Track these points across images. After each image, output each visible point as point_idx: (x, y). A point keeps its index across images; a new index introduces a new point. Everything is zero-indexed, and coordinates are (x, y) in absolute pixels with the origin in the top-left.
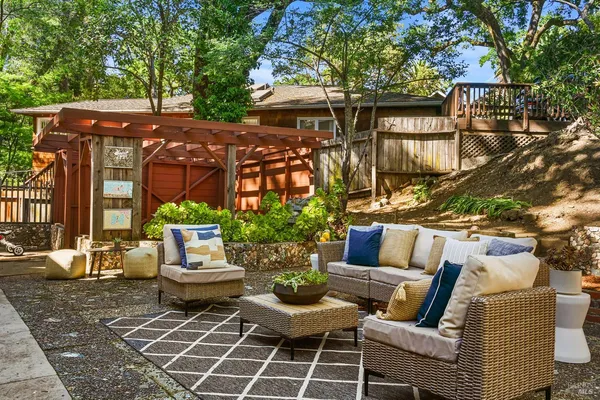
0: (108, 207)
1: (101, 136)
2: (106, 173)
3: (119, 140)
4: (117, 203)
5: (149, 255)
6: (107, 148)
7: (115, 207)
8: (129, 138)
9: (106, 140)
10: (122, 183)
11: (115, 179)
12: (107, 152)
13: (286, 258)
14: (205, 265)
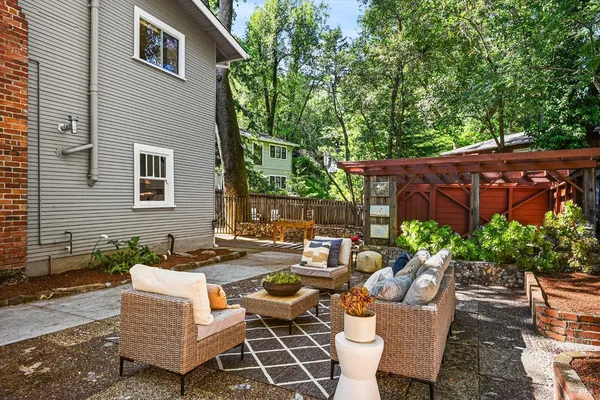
0: (374, 223)
1: (368, 176)
2: (372, 200)
3: (380, 178)
4: (379, 220)
5: (366, 257)
6: (372, 184)
7: (378, 223)
8: (387, 176)
9: (372, 178)
10: (381, 207)
11: (378, 204)
12: (372, 186)
13: (481, 276)
14: (309, 264)
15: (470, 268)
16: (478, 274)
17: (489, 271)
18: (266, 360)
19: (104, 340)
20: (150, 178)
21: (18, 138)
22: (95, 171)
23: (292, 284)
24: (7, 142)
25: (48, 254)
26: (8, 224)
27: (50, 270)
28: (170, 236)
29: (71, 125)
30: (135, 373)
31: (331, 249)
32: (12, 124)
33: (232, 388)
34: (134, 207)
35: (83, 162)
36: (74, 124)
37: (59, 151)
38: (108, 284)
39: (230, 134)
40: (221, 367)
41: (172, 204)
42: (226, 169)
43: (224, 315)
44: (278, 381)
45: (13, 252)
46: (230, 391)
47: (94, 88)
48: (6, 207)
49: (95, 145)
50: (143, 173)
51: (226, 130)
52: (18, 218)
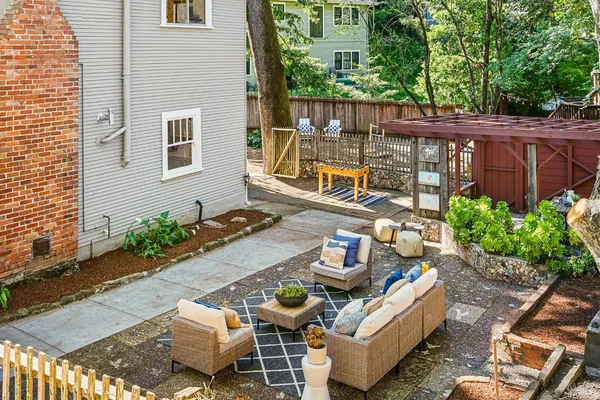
0: (423, 192)
1: (416, 137)
2: (420, 166)
3: (429, 140)
4: (428, 189)
5: (404, 240)
6: (420, 147)
7: (428, 192)
8: (436, 138)
9: (420, 140)
10: (431, 174)
11: (428, 170)
12: (420, 148)
13: (514, 274)
14: (326, 263)
15: (503, 265)
16: (512, 272)
17: (522, 270)
18: (269, 364)
19: (155, 341)
20: (178, 144)
21: (72, 145)
22: (128, 153)
23: (298, 298)
24: (64, 151)
25: (91, 238)
26: (65, 222)
27: (91, 254)
28: (198, 202)
29: (108, 116)
30: (181, 371)
31: (348, 249)
32: (68, 135)
33: (242, 386)
34: (163, 179)
35: (118, 145)
36: (112, 116)
37: (98, 140)
38: (145, 273)
39: (267, 49)
40: (236, 370)
41: (200, 168)
42: (262, 93)
43: (238, 333)
44: (272, 383)
45: (68, 245)
46: (240, 388)
47: (127, 72)
48: (64, 208)
49: (127, 128)
50: (170, 141)
51: (262, 45)
52: (71, 216)
